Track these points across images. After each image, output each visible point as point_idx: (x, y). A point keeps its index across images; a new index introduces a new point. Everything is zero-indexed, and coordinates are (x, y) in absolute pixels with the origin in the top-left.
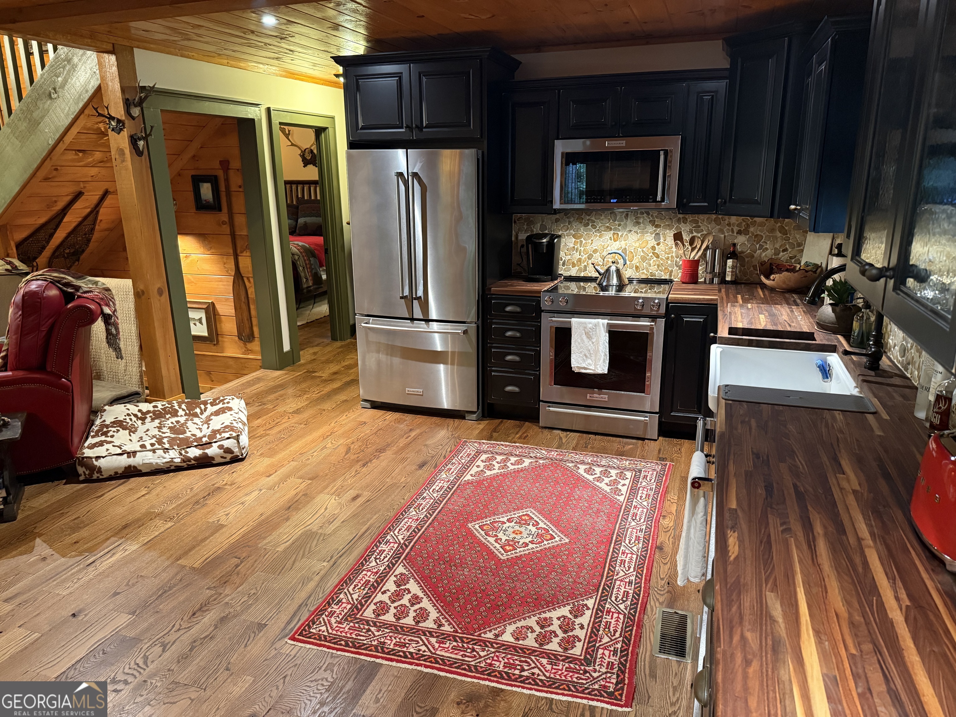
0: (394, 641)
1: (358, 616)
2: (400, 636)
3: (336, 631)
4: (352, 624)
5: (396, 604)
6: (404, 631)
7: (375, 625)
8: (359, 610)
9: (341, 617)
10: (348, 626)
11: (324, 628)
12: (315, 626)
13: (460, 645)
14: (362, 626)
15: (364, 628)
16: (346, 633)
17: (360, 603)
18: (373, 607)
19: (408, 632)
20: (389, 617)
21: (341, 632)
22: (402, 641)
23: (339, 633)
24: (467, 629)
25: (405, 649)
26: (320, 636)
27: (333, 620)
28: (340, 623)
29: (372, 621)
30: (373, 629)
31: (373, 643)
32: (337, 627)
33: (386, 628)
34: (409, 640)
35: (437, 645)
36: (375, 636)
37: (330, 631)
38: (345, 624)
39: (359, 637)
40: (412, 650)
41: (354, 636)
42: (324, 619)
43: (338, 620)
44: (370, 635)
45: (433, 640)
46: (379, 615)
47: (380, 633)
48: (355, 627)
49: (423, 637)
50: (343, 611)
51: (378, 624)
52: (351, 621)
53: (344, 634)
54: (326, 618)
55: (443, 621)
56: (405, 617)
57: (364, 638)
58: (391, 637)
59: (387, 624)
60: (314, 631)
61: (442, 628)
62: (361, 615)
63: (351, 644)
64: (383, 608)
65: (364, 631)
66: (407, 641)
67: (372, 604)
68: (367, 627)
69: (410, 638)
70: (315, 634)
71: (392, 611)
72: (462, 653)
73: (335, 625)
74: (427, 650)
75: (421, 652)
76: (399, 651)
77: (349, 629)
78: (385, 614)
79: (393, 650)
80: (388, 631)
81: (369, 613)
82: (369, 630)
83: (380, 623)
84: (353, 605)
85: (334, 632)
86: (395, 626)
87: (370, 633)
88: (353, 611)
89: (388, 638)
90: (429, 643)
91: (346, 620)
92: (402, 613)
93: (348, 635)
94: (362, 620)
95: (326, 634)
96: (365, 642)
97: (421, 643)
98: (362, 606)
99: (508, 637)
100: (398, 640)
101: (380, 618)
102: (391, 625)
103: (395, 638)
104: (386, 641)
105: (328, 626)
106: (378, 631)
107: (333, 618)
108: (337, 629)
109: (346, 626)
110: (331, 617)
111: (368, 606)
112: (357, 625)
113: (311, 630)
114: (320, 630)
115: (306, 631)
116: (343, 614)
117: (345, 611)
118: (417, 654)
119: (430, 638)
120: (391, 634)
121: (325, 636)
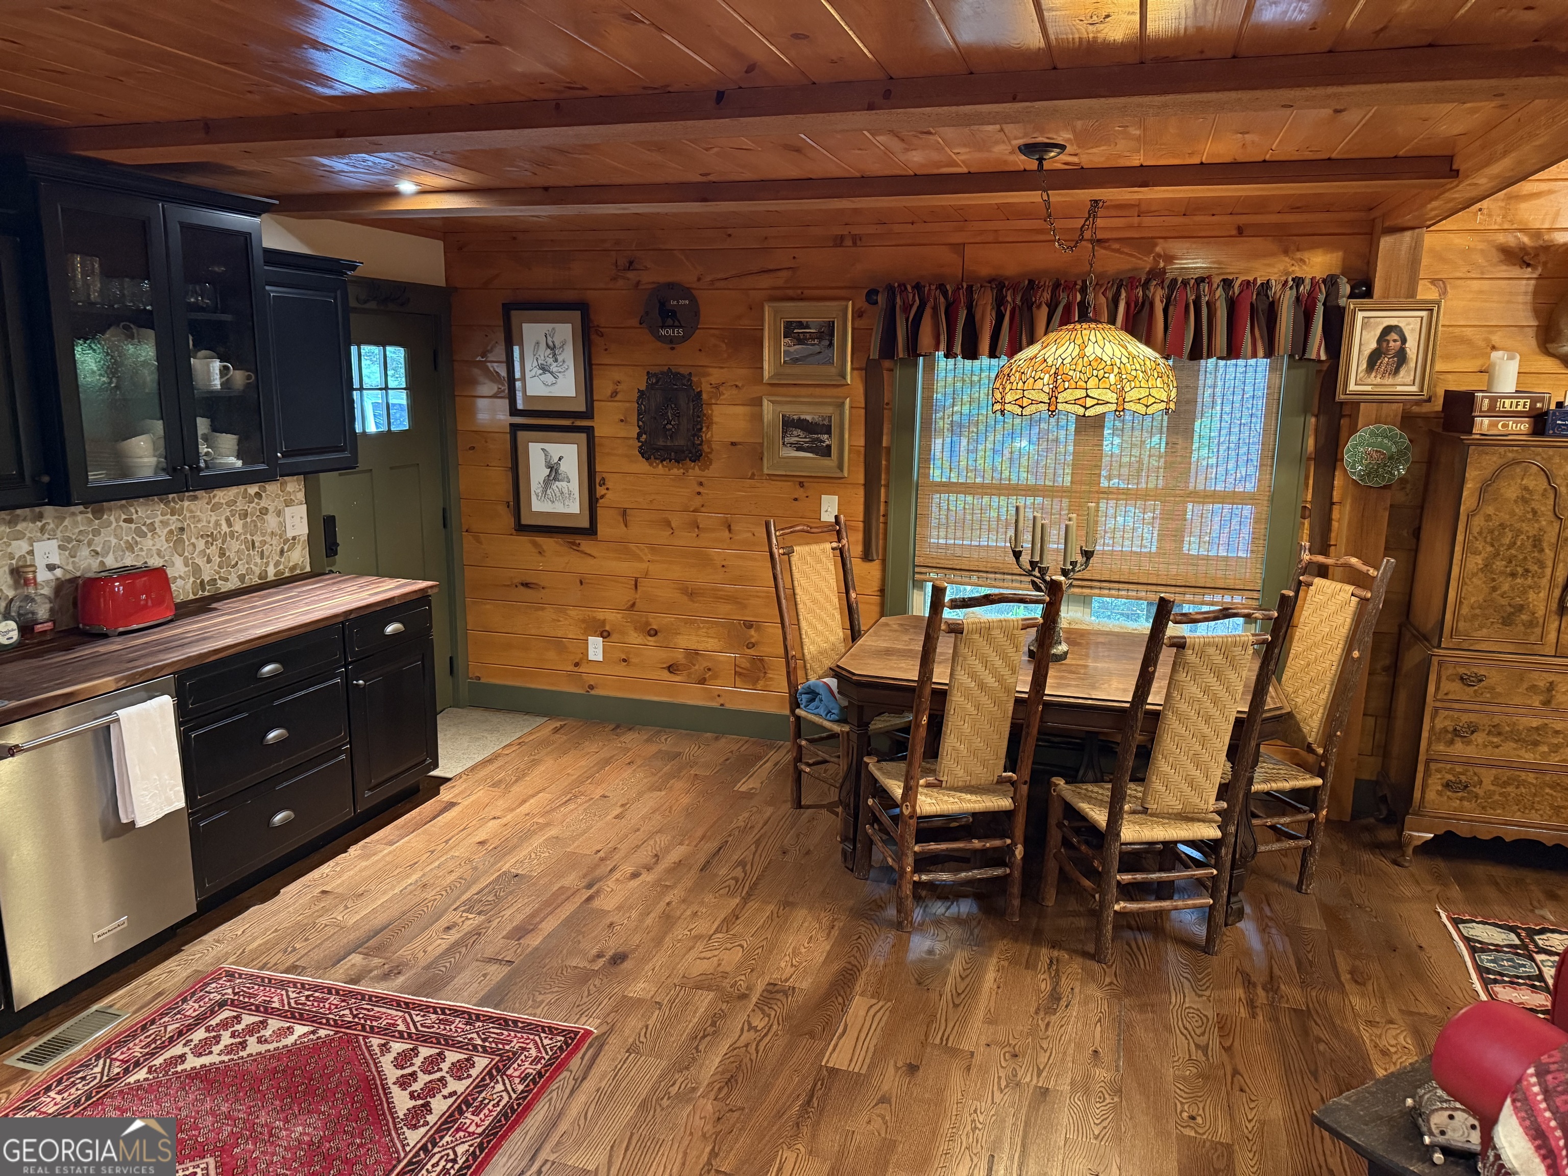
0: (453, 1027)
1: (497, 1058)
2: (443, 1032)
3: (529, 1039)
4: (507, 1047)
5: (438, 1075)
6: (437, 1038)
7: (475, 1047)
8: (496, 1066)
9: (523, 1057)
10: (512, 1045)
11: (546, 1042)
12: (559, 1044)
13: (368, 1023)
14: (493, 1045)
15: (490, 1043)
16: (516, 1036)
17: (492, 1078)
18: (474, 1072)
19: (432, 1037)
20: (452, 1057)
21: (523, 1037)
22: (442, 1027)
23: (525, 1035)
24: (350, 1041)
25: (442, 1017)
26: (551, 1033)
27: (533, 1052)
28: (524, 1049)
29: (478, 1052)
30: (479, 1042)
31: (481, 1024)
32: (528, 1044)
33: (461, 1042)
34: (433, 1027)
35: (399, 1022)
36: (477, 1033)
37: (537, 1038)
38: (516, 1047)
39: (499, 1031)
40: (433, 1016)
41: (506, 1033)
42: (547, 1053)
43: (526, 1053)
44: (483, 1034)
45: (402, 1027)
46: (467, 1060)
47: (469, 1036)
48: (503, 1044)
49: (414, 1031)
50: (519, 1065)
51: (470, 1047)
52: (508, 1051)
53: (519, 1035)
54: (544, 1055)
55: (377, 1050)
56: (431, 1056)
57: (492, 1030)
58: (456, 1031)
59: (458, 1048)
60: (559, 1038)
61: (383, 1042)
62: (493, 1059)
63: (510, 1023)
64: (459, 1071)
65: (491, 1040)
66: (436, 1026)
67: (474, 1076)
68: (487, 1044)
69: (432, 1030)
70: (558, 1034)
71: (445, 1066)
72: (371, 1013)
73: (531, 1045)
74: (414, 1016)
75: (422, 1014)
76: (449, 1015)
77: (511, 1041)
78: (458, 1061)
79: (457, 1016)
80: (459, 1039)
81: (481, 1063)
82: (484, 1040)
83: (468, 1049)
84: (504, 1073)
85: (531, 1037)
86: (447, 1044)
87: (483, 1036)
88: (504, 1065)
89: (459, 1030)
90: (408, 1024)
91: (514, 1054)
92: (431, 1064)
93: (512, 1034)
94: (492, 1053)
95: (543, 1035)
96: (491, 1025)
97: (418, 1024)
98: (490, 1073)
99: (300, 1030)
100: (448, 1028)
101: (466, 1056)
102: (453, 1046)
103: (451, 1030)
104: (463, 1026)
105: (540, 1045)
106: (472, 1039)
107: (534, 1055)
108: (528, 1041)
109: (515, 1045)
110: (537, 1056)
111: (481, 1073)
112: (500, 1046)
113: (563, 1039)
114: (551, 1039)
115: (570, 1038)
116: (519, 1061)
117: (515, 1065)
118: (428, 1012)
119: (405, 1029)
120: (456, 1035)
121: (544, 1032)
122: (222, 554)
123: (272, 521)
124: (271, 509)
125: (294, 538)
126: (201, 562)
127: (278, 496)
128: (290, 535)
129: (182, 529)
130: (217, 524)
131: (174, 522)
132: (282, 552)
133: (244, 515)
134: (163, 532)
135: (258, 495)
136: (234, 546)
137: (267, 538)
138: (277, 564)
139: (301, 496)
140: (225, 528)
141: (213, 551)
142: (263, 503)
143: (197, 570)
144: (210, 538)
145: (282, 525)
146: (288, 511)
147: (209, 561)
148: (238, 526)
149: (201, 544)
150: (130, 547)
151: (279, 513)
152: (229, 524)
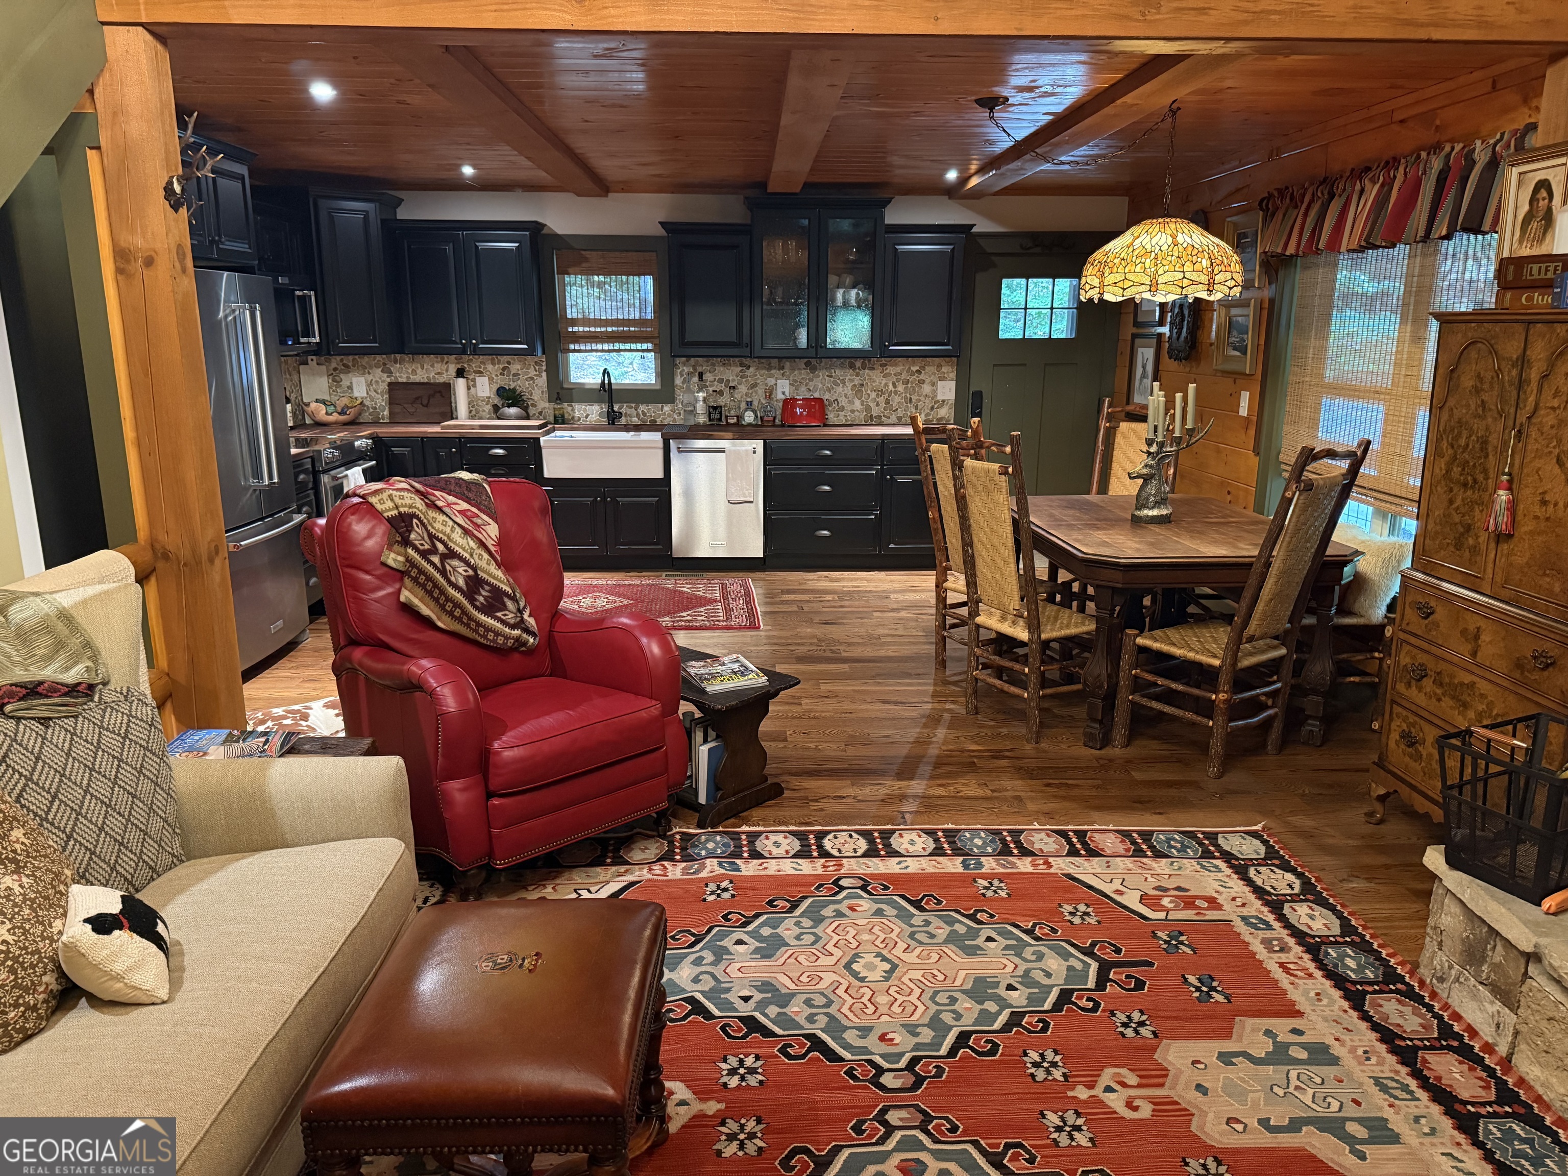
122: (887, 402)
123: (927, 389)
124: (927, 381)
125: (943, 401)
126: (872, 405)
127: (934, 374)
128: (940, 397)
129: (862, 385)
130: (886, 385)
131: (857, 381)
132: (932, 408)
133: (907, 382)
134: (849, 385)
135: (919, 372)
136: (896, 400)
137: (922, 398)
138: (926, 415)
139: (953, 375)
140: (891, 387)
141: (881, 400)
142: (922, 377)
143: (869, 408)
144: (880, 393)
145: (935, 392)
146: (940, 384)
147: (878, 405)
148: (901, 388)
149: (873, 395)
150: (829, 390)
151: (933, 384)
152: (894, 385)
